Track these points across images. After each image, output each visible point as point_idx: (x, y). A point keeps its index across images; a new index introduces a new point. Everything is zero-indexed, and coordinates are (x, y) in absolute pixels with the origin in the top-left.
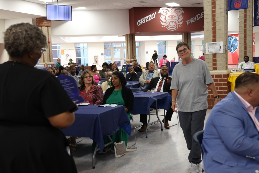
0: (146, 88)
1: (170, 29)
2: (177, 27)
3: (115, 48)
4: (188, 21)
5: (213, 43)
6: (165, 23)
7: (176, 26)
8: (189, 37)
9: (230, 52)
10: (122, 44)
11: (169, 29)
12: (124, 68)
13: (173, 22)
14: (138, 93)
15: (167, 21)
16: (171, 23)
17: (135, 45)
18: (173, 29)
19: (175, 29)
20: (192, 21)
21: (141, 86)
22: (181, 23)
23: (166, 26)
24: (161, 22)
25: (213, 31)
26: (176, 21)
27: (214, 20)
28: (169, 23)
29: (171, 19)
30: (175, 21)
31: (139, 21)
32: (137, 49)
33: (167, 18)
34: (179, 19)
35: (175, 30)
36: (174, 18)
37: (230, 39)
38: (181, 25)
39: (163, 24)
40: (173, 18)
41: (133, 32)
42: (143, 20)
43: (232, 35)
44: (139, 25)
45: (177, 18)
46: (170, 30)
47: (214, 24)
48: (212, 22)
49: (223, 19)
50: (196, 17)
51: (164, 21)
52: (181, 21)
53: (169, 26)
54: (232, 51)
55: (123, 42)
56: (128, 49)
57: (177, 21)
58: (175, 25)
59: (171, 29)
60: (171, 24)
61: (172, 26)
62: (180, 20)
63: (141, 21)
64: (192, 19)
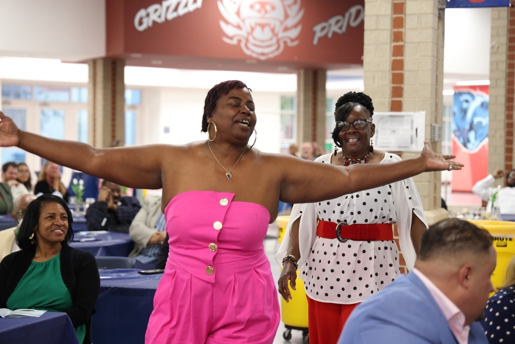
0: (152, 258)
1: (253, 50)
2: (279, 47)
3: (45, 104)
4: (318, 28)
5: (391, 116)
6: (239, 27)
7: (274, 41)
8: (320, 83)
9: (465, 145)
10: (75, 91)
11: (248, 53)
12: (78, 184)
13: (267, 30)
14: (123, 275)
15: (243, 21)
16: (258, 29)
17: (123, 99)
18: (266, 51)
19: (272, 52)
20: (335, 28)
21: (137, 251)
22: (294, 33)
23: (239, 41)
24: (223, 25)
25: (394, 76)
26: (278, 24)
27: (398, 37)
28: (253, 29)
29: (258, 15)
30: (272, 23)
31: (142, 13)
32: (129, 115)
33: (246, 12)
34: (287, 16)
35: (271, 56)
36: (272, 14)
37: (467, 101)
38: (292, 40)
39: (228, 30)
40: (266, 12)
41: (119, 51)
42: (156, 11)
43: (474, 88)
44: (141, 28)
45: (279, 13)
46: (255, 55)
47: (398, 51)
48: (391, 43)
49: (428, 35)
50: (347, 15)
51: (233, 19)
52: (295, 26)
53: (251, 39)
54: (469, 145)
55: (79, 86)
56: (94, 114)
57: (282, 23)
58: (271, 39)
59: (259, 50)
60: (258, 33)
61: (263, 41)
62: (290, 22)
63: (148, 15)
64: (333, 21)
